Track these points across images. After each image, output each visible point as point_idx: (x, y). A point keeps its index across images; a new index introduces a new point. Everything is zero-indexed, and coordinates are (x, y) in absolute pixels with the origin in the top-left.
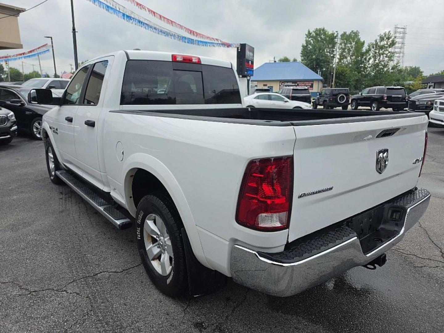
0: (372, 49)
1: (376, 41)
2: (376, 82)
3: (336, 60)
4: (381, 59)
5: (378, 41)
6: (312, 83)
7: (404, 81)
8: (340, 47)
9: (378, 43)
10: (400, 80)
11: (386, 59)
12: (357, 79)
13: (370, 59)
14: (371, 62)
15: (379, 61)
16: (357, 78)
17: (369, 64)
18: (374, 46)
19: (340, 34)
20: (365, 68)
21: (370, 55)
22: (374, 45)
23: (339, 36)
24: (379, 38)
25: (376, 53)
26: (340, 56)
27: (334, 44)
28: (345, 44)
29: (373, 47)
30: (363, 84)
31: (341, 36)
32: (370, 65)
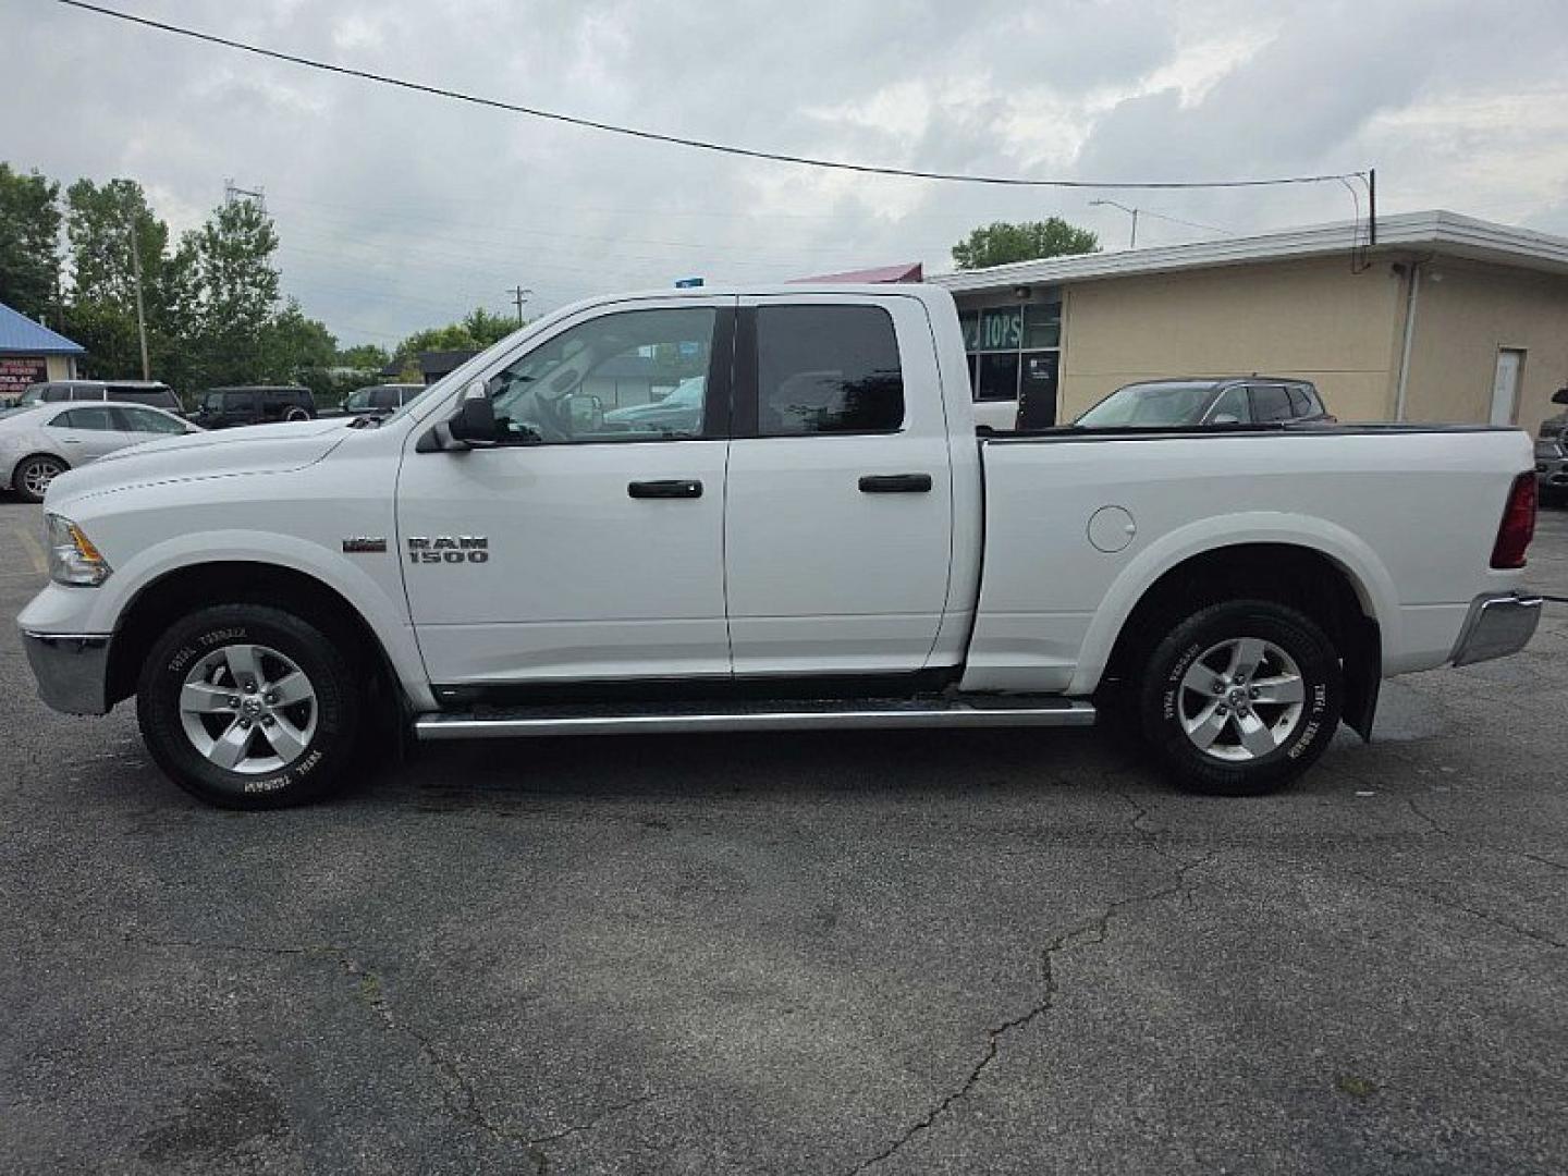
0: (202, 256)
1: (210, 228)
2: (236, 369)
3: (67, 281)
4: (239, 288)
5: (216, 228)
6: (40, 364)
7: (325, 366)
8: (75, 234)
9: (217, 236)
10: (313, 361)
11: (255, 291)
12: (168, 357)
13: (198, 287)
14: (205, 295)
15: (231, 295)
16: (169, 352)
17: (199, 304)
18: (208, 244)
19: (67, 187)
20: (187, 317)
21: (196, 273)
22: (204, 240)
23: (63, 193)
24: (216, 219)
25: (216, 268)
26: (79, 267)
27: (49, 222)
28: (96, 226)
29: (204, 248)
30: (191, 375)
31: (69, 191)
32: (204, 310)
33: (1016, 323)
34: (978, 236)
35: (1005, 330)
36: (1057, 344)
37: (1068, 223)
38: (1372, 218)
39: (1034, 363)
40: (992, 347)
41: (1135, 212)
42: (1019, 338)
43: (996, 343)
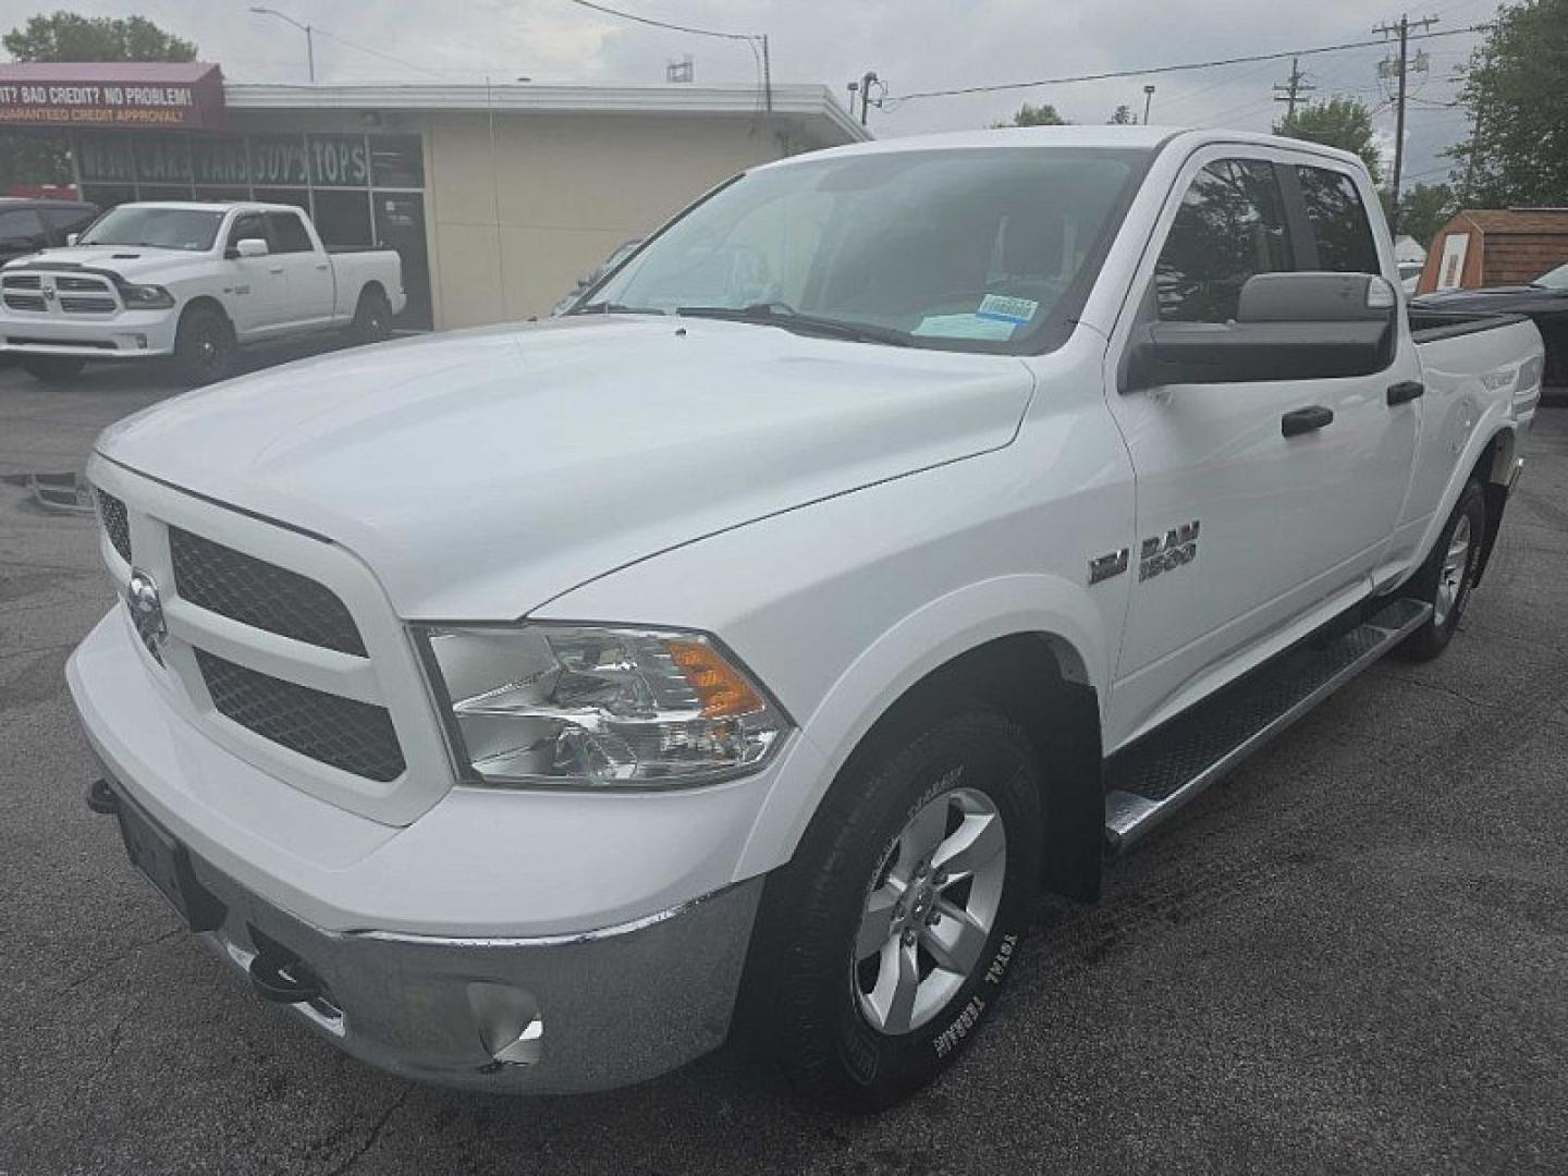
33: (358, 155)
34: (38, 26)
35: (344, 163)
36: (423, 186)
37: (159, 26)
38: (768, 85)
39: (390, 206)
40: (327, 181)
41: (308, 30)
42: (365, 170)
43: (333, 177)
